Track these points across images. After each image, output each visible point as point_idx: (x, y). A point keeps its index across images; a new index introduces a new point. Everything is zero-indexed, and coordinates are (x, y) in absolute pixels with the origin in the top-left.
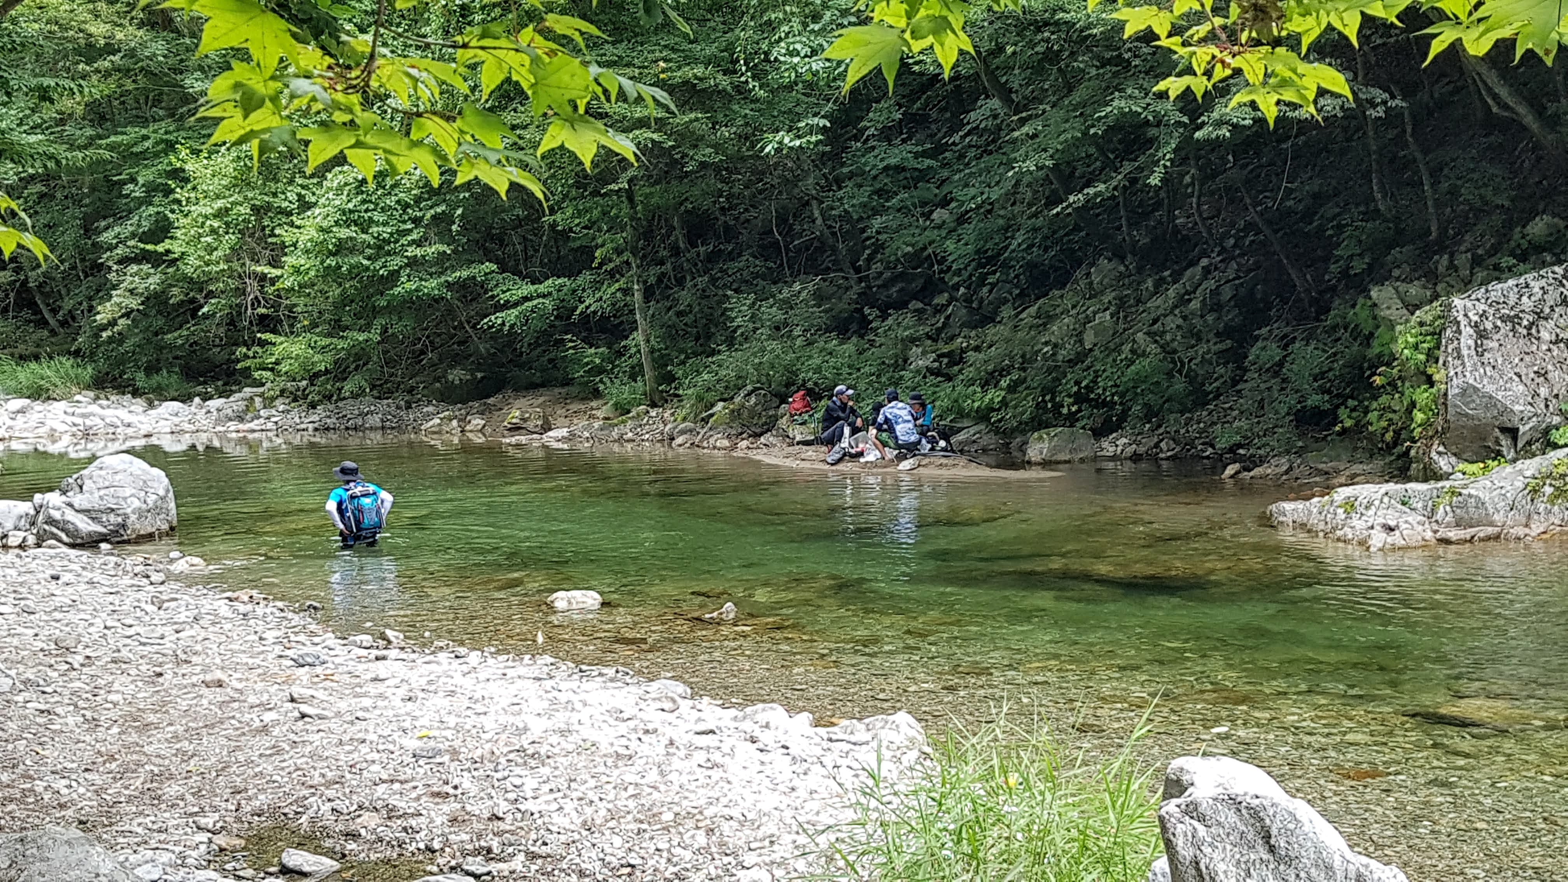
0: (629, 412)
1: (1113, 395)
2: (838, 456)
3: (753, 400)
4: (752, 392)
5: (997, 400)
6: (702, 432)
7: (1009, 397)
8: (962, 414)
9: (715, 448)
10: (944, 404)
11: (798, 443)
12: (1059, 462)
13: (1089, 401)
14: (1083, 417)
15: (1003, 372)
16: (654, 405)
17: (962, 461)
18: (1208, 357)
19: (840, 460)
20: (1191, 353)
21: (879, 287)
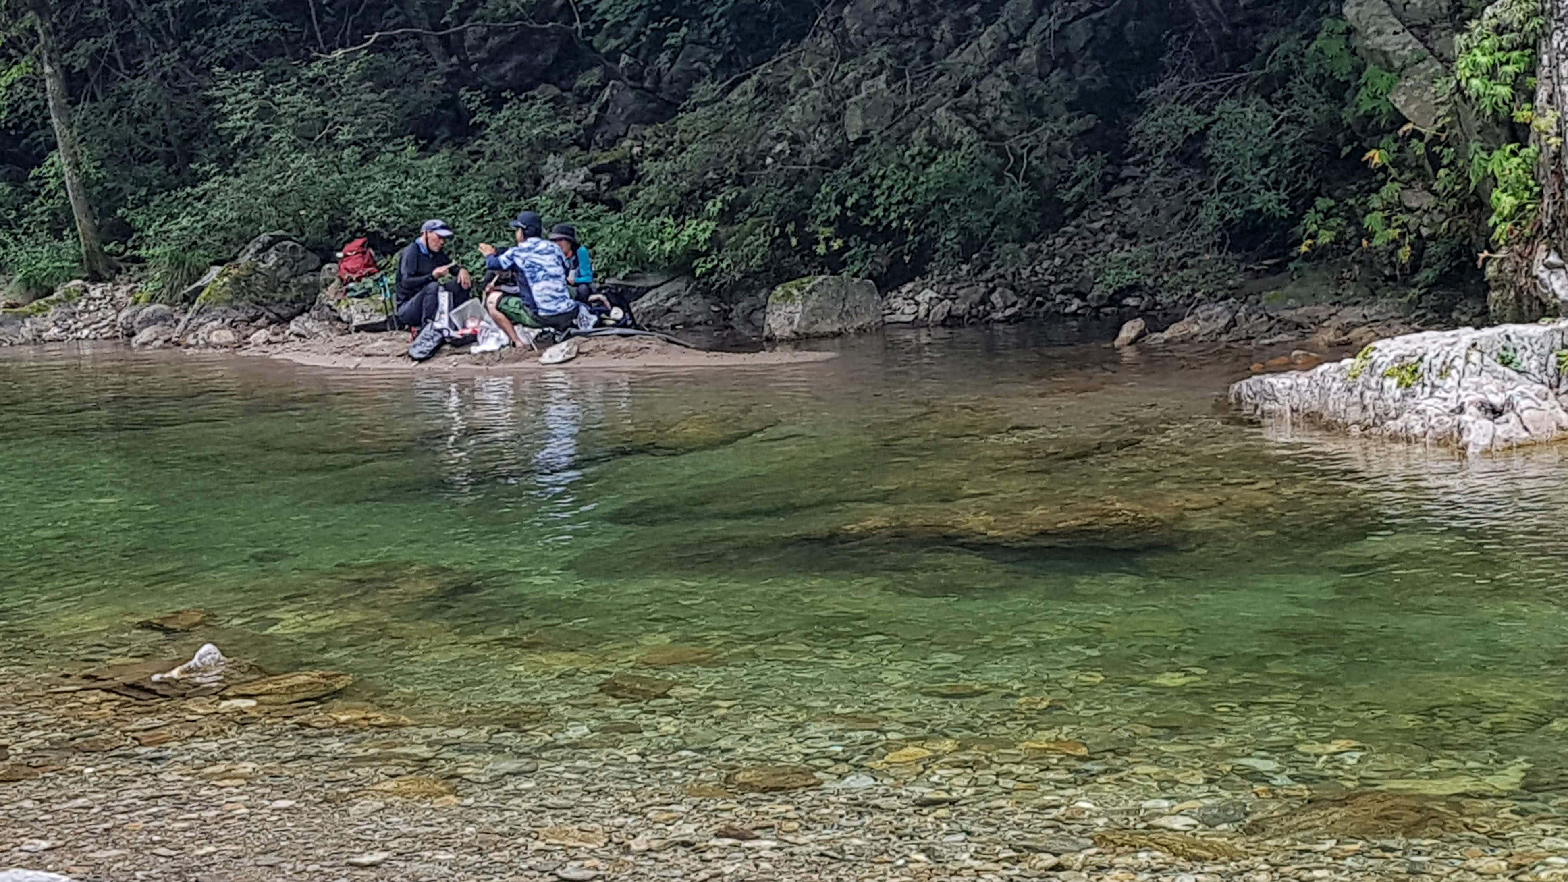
0: (51, 292)
1: (901, 218)
2: (431, 344)
3: (272, 258)
4: (271, 244)
5: (702, 237)
6: (184, 319)
7: (722, 231)
8: (643, 265)
9: (207, 345)
10: (611, 251)
11: (358, 329)
12: (823, 336)
13: (862, 230)
14: (853, 258)
15: (707, 191)
16: (95, 278)
17: (655, 342)
18: (1056, 144)
19: (434, 353)
20: (1029, 139)
21: (481, 62)
